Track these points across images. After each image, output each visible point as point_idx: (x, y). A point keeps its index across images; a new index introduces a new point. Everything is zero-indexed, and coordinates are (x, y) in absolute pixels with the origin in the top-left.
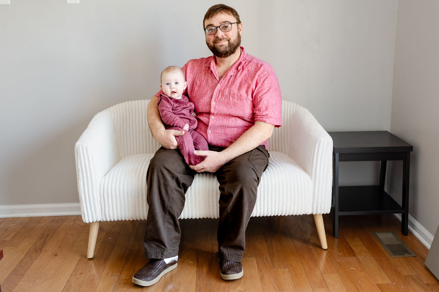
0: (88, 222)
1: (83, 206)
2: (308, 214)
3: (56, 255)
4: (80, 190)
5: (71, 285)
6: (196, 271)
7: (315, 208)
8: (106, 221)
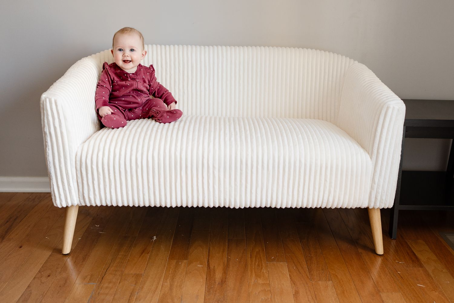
0: (60, 206)
1: (53, 184)
2: (363, 207)
3: (21, 247)
4: (48, 162)
5: (31, 293)
6: (206, 279)
7: (373, 199)
8: (86, 206)
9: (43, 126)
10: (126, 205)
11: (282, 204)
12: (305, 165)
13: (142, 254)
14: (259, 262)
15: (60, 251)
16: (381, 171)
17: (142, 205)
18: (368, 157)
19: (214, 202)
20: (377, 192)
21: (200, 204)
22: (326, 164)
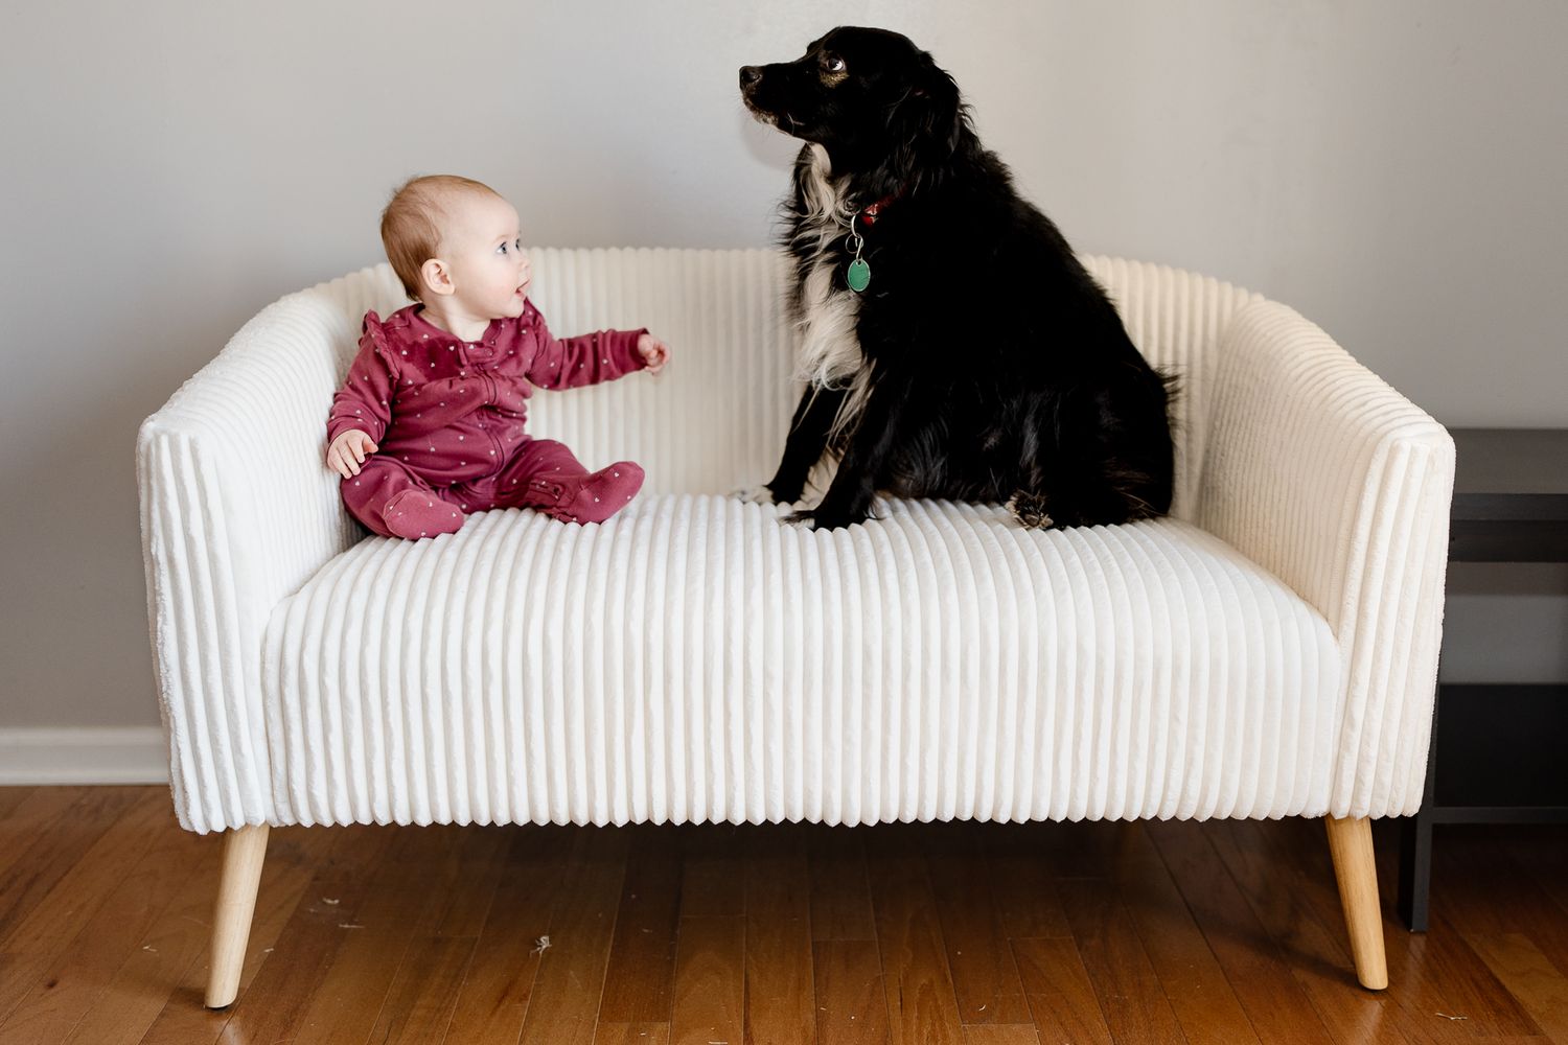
0: (202, 830)
1: (179, 749)
2: (1311, 815)
3: (52, 985)
4: (162, 666)
7: (1348, 785)
8: (298, 825)
9: (144, 535)
10: (445, 820)
11: (1015, 809)
12: (1100, 662)
13: (500, 1001)
14: (933, 1025)
15: (196, 997)
16: (1373, 680)
17: (503, 820)
18: (1326, 629)
19: (768, 803)
20: (1362, 758)
21: (715, 811)
22: (1176, 658)
